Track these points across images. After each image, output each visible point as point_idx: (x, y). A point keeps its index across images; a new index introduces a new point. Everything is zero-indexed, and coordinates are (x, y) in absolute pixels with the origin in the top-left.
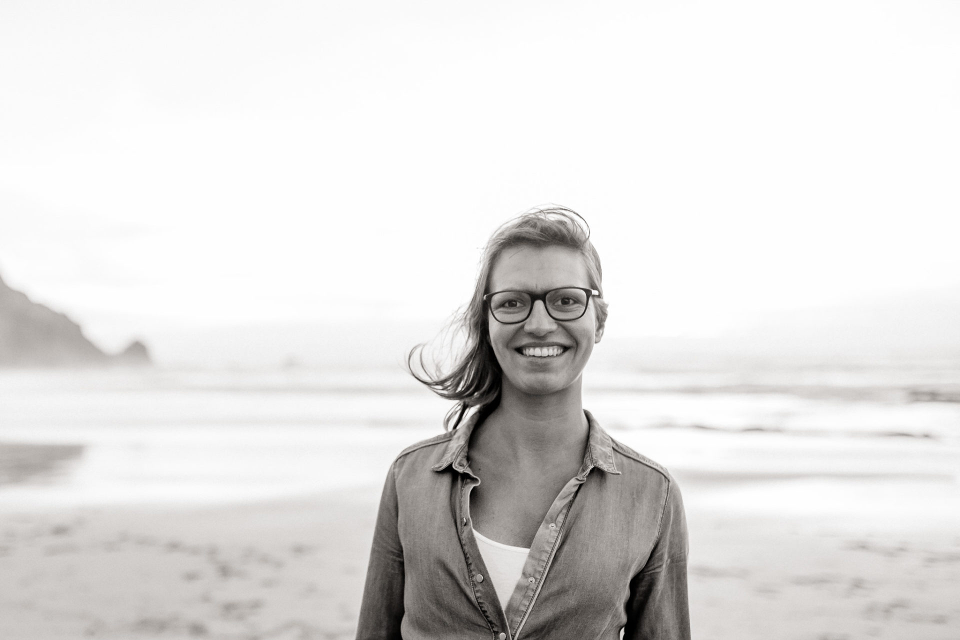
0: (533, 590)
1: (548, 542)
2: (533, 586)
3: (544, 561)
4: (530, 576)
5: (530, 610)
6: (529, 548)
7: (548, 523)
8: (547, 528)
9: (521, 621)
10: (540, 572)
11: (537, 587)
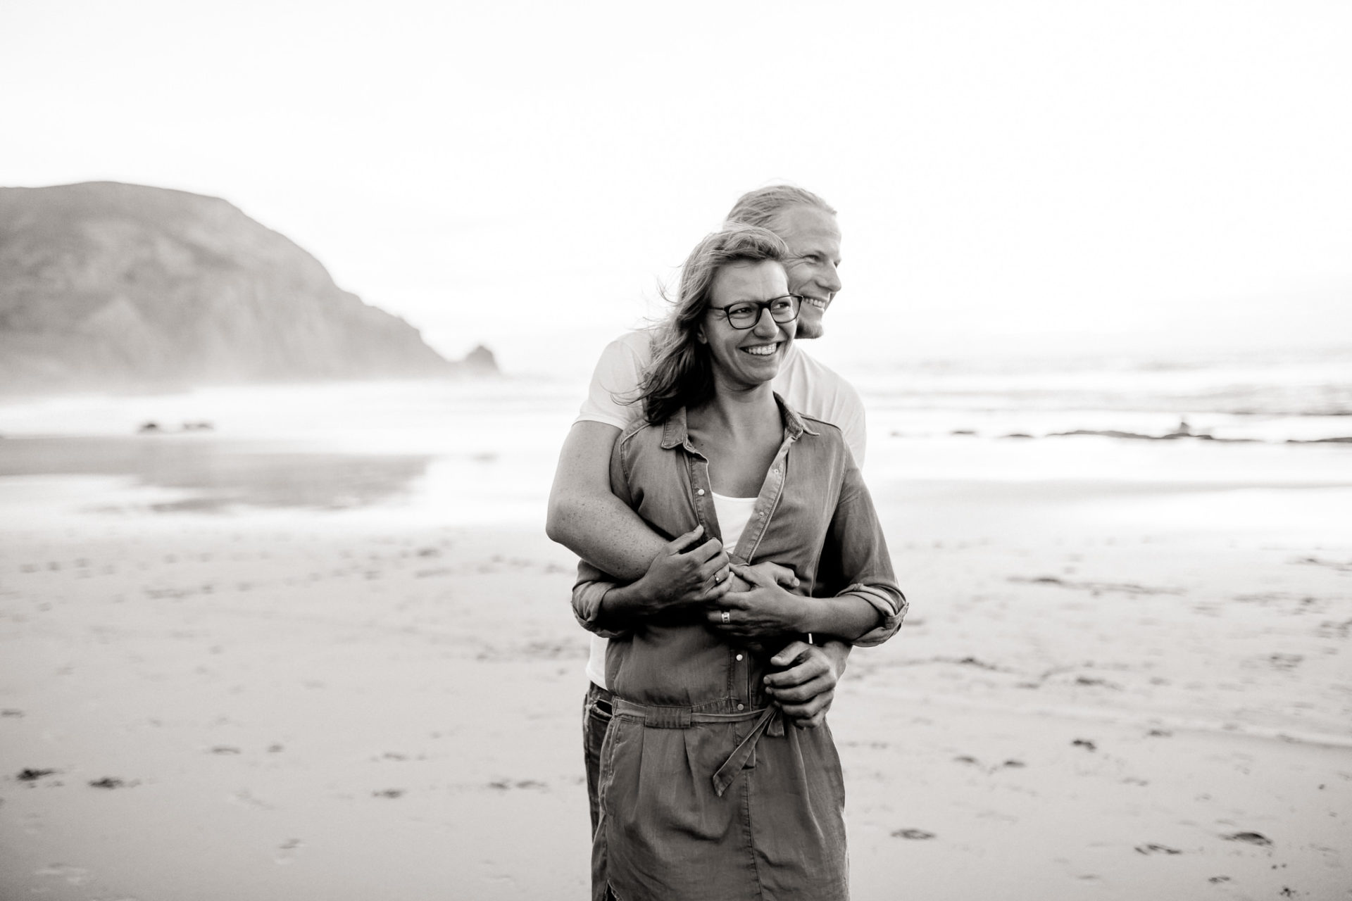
0: (762, 523)
1: (775, 484)
2: (763, 519)
3: (772, 500)
4: (761, 511)
5: (760, 539)
6: (757, 496)
7: (773, 468)
8: (773, 472)
9: (753, 548)
10: (769, 508)
11: (767, 522)
